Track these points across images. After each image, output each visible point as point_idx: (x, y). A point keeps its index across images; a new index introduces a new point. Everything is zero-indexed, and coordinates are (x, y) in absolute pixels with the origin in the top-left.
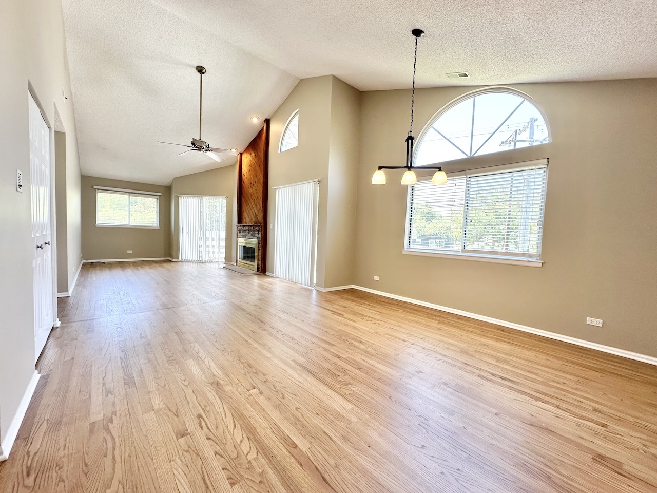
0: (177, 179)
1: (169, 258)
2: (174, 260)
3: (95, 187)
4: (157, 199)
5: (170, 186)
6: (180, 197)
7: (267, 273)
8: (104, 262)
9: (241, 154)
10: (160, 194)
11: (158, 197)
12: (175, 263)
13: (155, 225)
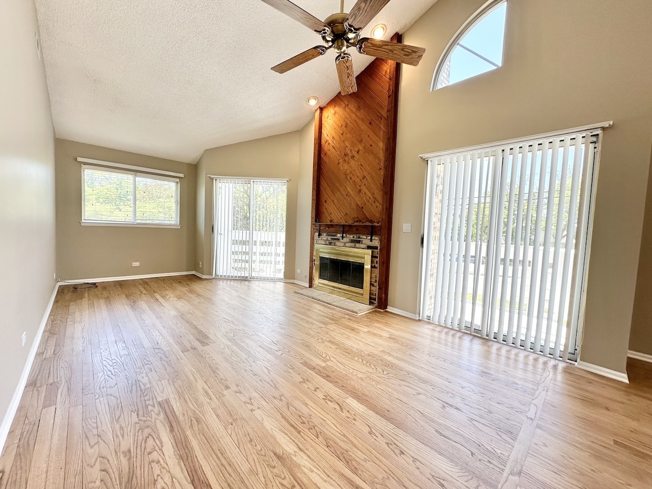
0: (210, 152)
1: (193, 273)
2: (204, 277)
3: (79, 159)
4: (177, 183)
5: (195, 163)
6: (214, 180)
7: (389, 309)
8: (94, 284)
9: (321, 109)
10: (182, 175)
11: (178, 180)
12: (205, 282)
13: (173, 222)
